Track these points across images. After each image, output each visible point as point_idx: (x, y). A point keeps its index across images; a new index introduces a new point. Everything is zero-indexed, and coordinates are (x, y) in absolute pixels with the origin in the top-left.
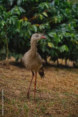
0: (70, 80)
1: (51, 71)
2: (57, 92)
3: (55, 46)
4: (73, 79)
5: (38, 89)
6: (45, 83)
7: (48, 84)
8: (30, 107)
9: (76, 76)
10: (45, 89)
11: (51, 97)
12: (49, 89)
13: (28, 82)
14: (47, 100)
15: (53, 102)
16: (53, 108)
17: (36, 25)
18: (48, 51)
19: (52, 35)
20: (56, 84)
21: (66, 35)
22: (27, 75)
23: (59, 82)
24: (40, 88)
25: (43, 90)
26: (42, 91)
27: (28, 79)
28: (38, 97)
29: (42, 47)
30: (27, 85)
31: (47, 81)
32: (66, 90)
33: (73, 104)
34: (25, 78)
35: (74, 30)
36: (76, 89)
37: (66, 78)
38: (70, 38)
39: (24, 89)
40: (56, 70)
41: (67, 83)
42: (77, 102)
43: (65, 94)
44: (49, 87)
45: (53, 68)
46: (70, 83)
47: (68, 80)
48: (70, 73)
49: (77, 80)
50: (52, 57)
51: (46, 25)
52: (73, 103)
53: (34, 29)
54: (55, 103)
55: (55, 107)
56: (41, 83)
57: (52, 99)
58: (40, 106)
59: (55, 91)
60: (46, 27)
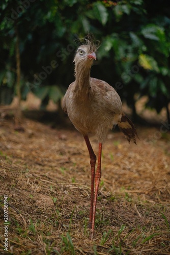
2: (161, 202)
3: (160, 65)
5: (105, 192)
6: (127, 176)
7: (135, 178)
8: (80, 246)
10: (127, 195)
11: (144, 218)
12: (140, 194)
13: (77, 172)
14: (131, 225)
15: (148, 233)
16: (149, 251)
17: (104, 2)
18: (139, 79)
19: (152, 33)
20: (161, 181)
22: (76, 151)
23: (169, 174)
24: (112, 189)
25: (122, 195)
26: (117, 199)
27: (78, 162)
28: (105, 217)
29: (123, 70)
30: (73, 181)
31: (134, 171)
34: (69, 159)
39: (65, 192)
40: (162, 139)
44: (138, 189)
50: (150, 98)
51: (134, 5)
53: (99, 13)
54: (156, 235)
55: (156, 249)
56: (116, 174)
57: (148, 222)
58: (110, 242)
59: (157, 199)
60: (135, 9)
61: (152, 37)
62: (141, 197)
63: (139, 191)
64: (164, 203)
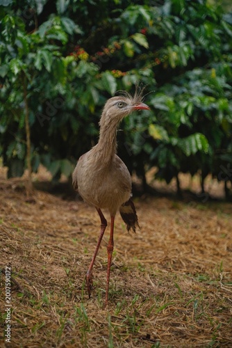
0: (214, 237)
1: (159, 210)
2: (174, 271)
3: (170, 135)
4: (222, 233)
5: (118, 263)
6: (139, 246)
7: (147, 247)
8: (94, 316)
10: (139, 265)
11: (157, 287)
12: (152, 263)
13: (89, 242)
14: (145, 295)
15: (162, 302)
16: (164, 321)
17: (113, 72)
18: (149, 149)
19: (162, 103)
20: (173, 250)
21: (202, 103)
22: (87, 222)
23: (181, 243)
24: (124, 259)
25: (134, 265)
26: (130, 269)
27: (90, 233)
28: (119, 287)
29: (132, 141)
30: (85, 252)
31: (146, 241)
32: (203, 267)
33: (224, 308)
34: (81, 229)
35: (227, 86)
37: (202, 233)
38: (214, 112)
39: (78, 262)
40: (173, 208)
41: (205, 247)
43: (198, 279)
44: (151, 259)
45: (163, 203)
46: (215, 246)
47: (208, 238)
48: (215, 218)
50: (160, 169)
51: (142, 75)
52: (224, 305)
53: (108, 83)
54: (169, 304)
55: (170, 318)
56: (128, 244)
57: (161, 292)
58: (124, 312)
59: (170, 269)
60: (144, 79)
61: (162, 107)
62: (154, 266)
63: (152, 261)
64: (177, 272)
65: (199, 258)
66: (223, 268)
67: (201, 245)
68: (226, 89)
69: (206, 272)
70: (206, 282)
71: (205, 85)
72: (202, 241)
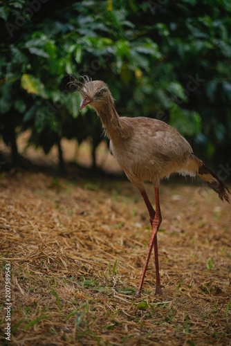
0: (106, 227)
1: (33, 190)
2: (51, 273)
3: (49, 89)
4: (118, 222)
6: (5, 238)
7: (16, 240)
9: (132, 213)
11: (27, 295)
12: (22, 262)
15: (34, 315)
16: (35, 340)
18: (21, 107)
19: (39, 47)
20: (50, 244)
21: (94, 46)
23: (61, 235)
31: (15, 231)
32: (90, 267)
33: (117, 324)
35: (128, 23)
36: (128, 264)
37: (90, 221)
40: (51, 187)
41: (94, 240)
42: (130, 319)
43: (83, 284)
44: (20, 256)
45: (39, 179)
46: (107, 240)
47: (98, 228)
48: (109, 201)
49: (134, 227)
50: (34, 133)
52: (117, 320)
54: (43, 318)
55: (44, 337)
57: (33, 301)
59: (46, 270)
61: (40, 53)
62: (24, 266)
63: (22, 258)
64: (55, 274)
65: (86, 255)
66: (118, 269)
67: (89, 239)
68: (126, 28)
69: (95, 274)
70: (94, 289)
71: (98, 21)
72: (90, 233)
